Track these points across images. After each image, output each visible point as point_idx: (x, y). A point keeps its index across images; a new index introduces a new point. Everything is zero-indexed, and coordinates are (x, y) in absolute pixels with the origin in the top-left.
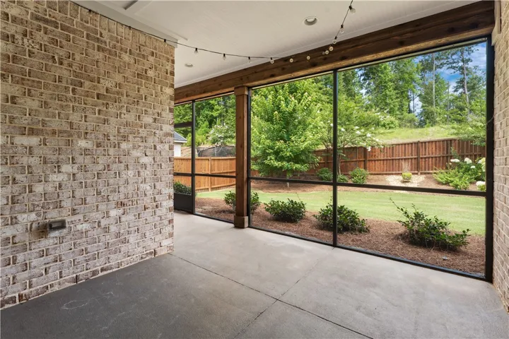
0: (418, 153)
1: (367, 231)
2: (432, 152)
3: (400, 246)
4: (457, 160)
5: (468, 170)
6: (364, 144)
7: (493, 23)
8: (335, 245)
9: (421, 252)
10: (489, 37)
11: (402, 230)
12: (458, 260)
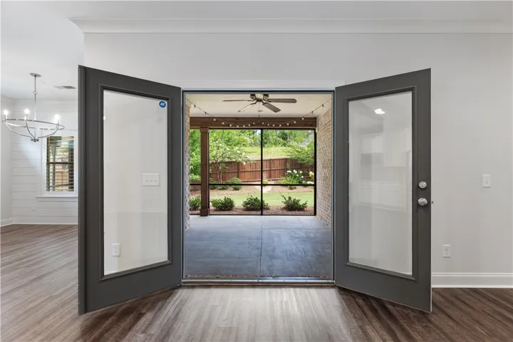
0: (270, 167)
1: (268, 209)
2: (277, 166)
3: (285, 212)
4: (290, 172)
5: (295, 177)
6: (240, 160)
7: (316, 126)
8: (262, 214)
9: (294, 213)
10: (315, 130)
11: (284, 205)
12: (306, 213)
